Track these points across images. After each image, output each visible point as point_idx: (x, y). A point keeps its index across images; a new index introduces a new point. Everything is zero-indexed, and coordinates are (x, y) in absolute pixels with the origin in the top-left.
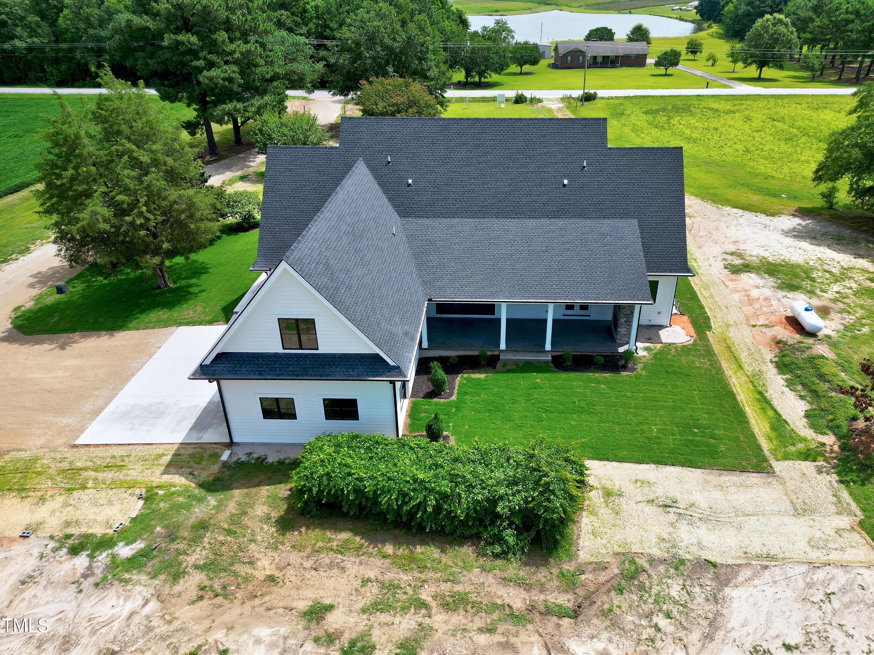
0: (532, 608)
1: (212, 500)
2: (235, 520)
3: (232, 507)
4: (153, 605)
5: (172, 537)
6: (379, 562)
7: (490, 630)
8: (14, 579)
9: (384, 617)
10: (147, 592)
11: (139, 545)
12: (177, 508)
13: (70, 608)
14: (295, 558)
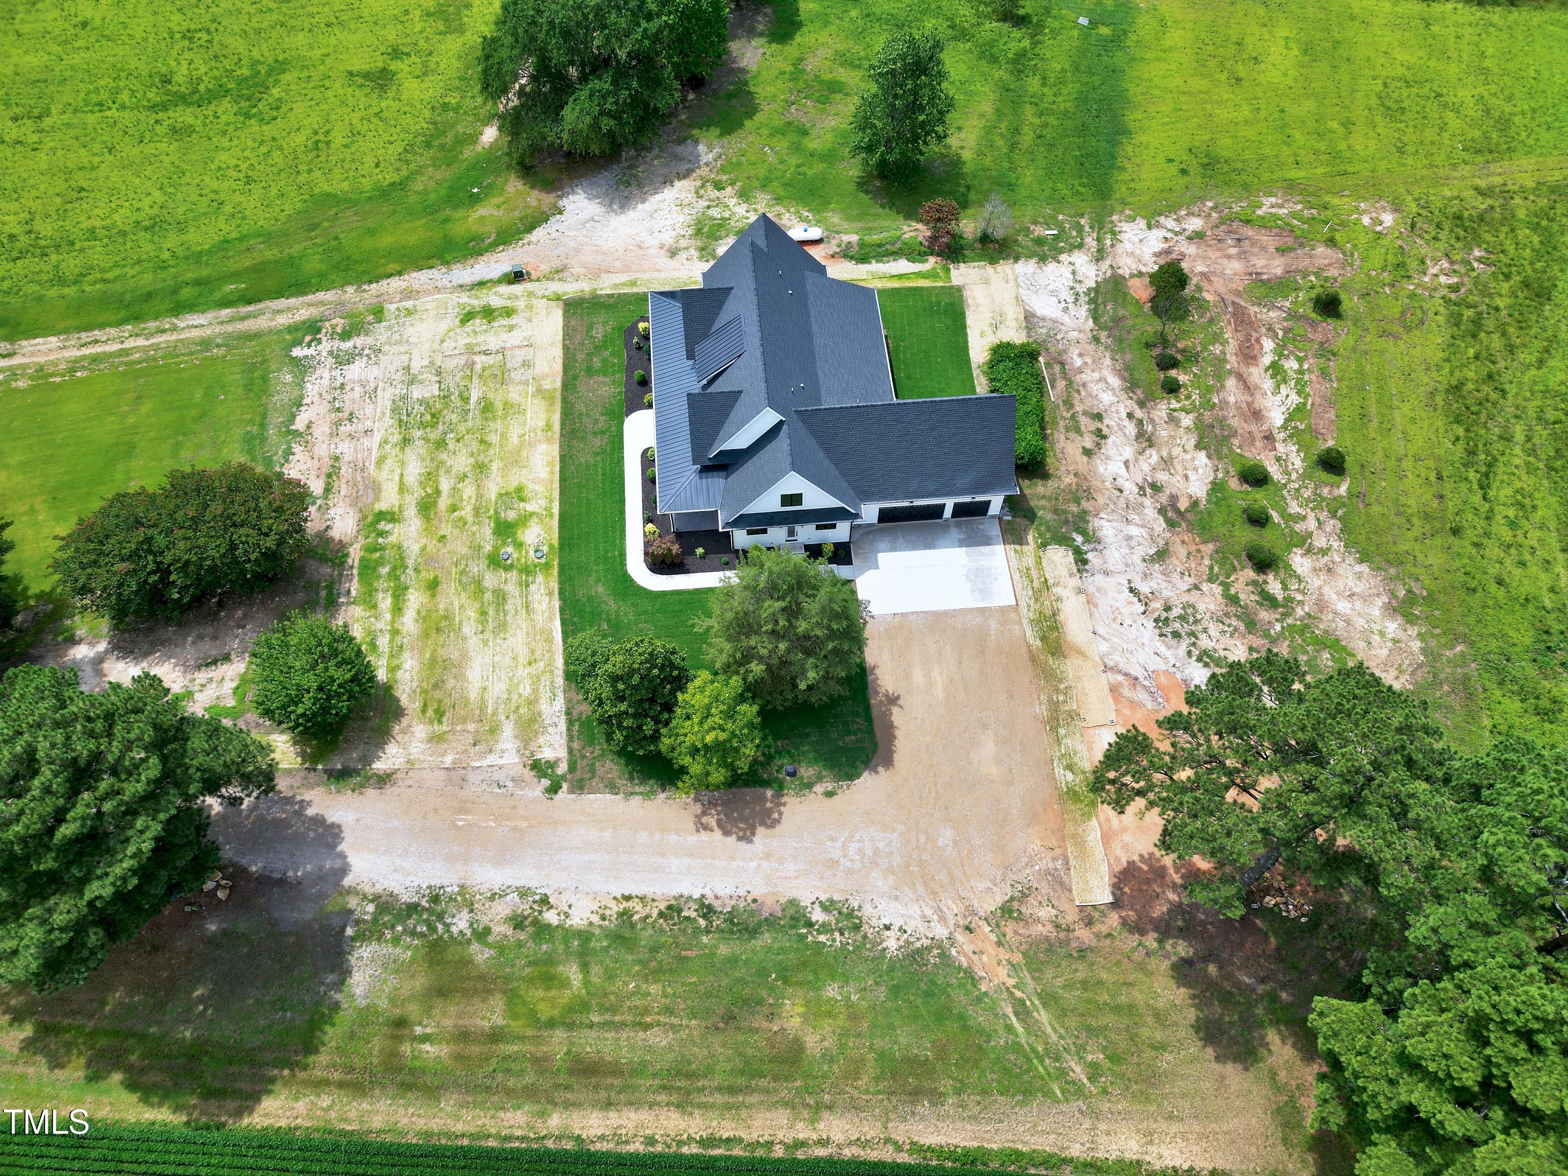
0: (1065, 378)
1: (1040, 513)
2: (1049, 499)
3: (1043, 502)
4: (1102, 515)
5: (1066, 522)
6: (1056, 435)
7: (1078, 392)
8: (1108, 579)
9: (1083, 428)
10: (1096, 521)
11: (1075, 535)
12: (1048, 529)
13: (1113, 547)
14: (1063, 468)
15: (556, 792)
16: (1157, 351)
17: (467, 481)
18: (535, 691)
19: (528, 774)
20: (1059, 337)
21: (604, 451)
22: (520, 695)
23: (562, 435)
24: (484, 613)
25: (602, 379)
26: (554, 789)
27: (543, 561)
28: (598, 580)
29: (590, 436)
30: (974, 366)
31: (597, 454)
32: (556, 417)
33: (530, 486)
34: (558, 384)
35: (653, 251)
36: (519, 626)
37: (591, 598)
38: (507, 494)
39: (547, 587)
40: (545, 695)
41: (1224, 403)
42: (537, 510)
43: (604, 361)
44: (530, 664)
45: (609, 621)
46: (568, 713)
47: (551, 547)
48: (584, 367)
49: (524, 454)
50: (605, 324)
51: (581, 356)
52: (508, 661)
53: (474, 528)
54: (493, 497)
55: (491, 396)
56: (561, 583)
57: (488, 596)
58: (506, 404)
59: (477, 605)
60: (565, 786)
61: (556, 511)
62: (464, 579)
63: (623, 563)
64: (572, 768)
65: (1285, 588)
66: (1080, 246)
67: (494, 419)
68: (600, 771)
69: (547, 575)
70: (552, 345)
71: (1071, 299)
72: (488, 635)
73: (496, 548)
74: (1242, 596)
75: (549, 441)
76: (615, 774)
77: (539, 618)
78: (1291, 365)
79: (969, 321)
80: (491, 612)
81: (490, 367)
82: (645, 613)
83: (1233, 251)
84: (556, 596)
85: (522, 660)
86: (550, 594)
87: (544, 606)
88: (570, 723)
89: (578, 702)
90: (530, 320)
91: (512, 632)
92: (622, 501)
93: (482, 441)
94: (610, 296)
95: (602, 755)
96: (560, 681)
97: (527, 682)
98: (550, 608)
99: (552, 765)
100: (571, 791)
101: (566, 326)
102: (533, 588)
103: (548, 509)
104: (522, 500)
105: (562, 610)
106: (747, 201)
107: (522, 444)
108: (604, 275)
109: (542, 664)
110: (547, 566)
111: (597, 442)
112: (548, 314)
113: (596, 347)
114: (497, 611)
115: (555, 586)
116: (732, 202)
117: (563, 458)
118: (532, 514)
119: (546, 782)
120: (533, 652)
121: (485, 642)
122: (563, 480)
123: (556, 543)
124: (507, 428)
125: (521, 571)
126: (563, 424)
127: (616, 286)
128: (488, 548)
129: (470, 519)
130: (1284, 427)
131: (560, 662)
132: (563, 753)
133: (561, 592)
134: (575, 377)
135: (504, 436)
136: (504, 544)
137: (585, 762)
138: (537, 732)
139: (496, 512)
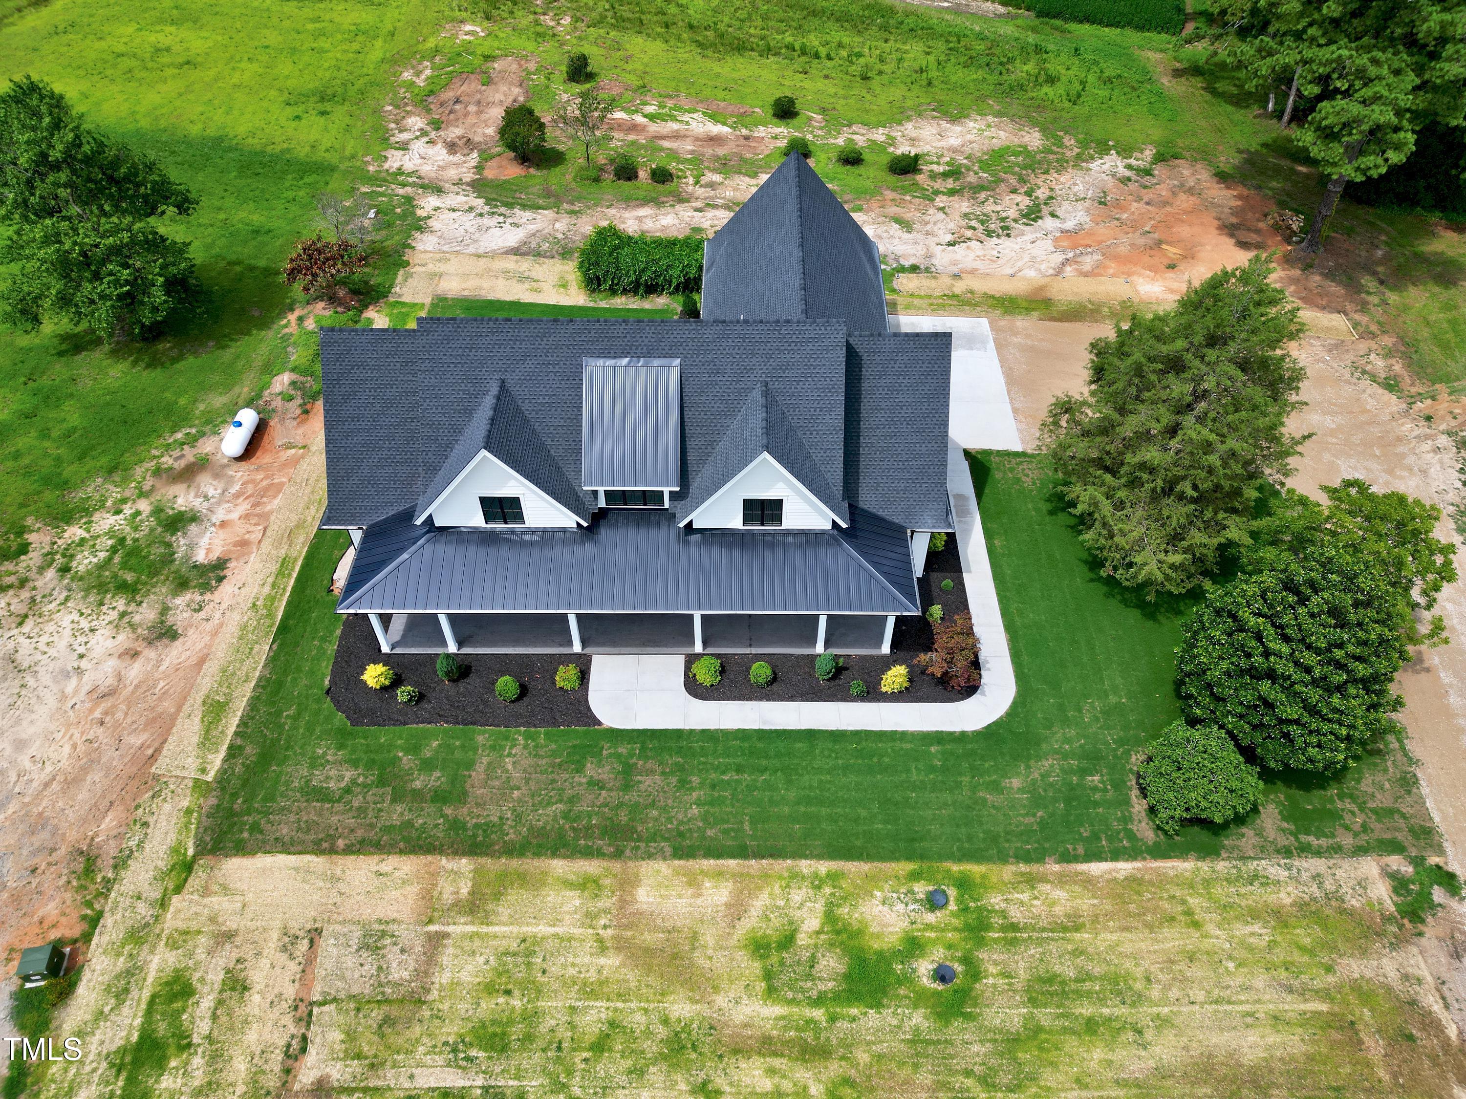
8: (938, 257)
15: (1452, 876)
16: (609, 177)
17: (720, 1082)
18: (1254, 914)
19: (1432, 929)
20: (560, 236)
21: (681, 768)
22: (1272, 944)
23: (618, 854)
24: (1091, 1026)
25: (478, 773)
26: (1449, 880)
27: (952, 892)
28: (995, 787)
29: (632, 797)
30: (592, 304)
31: (683, 783)
32: (559, 866)
33: (750, 922)
34: (465, 864)
35: (135, 671)
36: (1112, 948)
37: (1037, 801)
38: (768, 975)
39: (1015, 886)
40: (1255, 894)
41: (692, 152)
42: (820, 906)
43: (427, 766)
44: (1196, 925)
45: (1083, 772)
46: (1287, 852)
47: (915, 876)
48: (430, 808)
49: (650, 938)
50: (315, 763)
51: (397, 814)
52: (1196, 971)
53: (863, 1057)
54: (778, 1010)
55: (450, 1032)
56: (1003, 858)
57: (1045, 1016)
58: (490, 989)
59: (1071, 1043)
60: (1434, 860)
61: (823, 867)
62: (1005, 1079)
63: (962, 737)
64: (1396, 847)
65: (938, 163)
66: (409, 200)
67: (532, 1017)
68: (1383, 800)
69: (985, 885)
70: (335, 879)
71: (501, 219)
72: (1144, 1014)
73: (920, 998)
74: (950, 186)
75: (627, 884)
76: (1379, 777)
77: (1086, 904)
78: (650, 109)
79: (508, 298)
80: (1086, 1010)
81: (351, 1036)
82: (1061, 708)
83: (472, 108)
84: (1035, 868)
85: (1191, 940)
86: (1031, 881)
87: (1060, 894)
88: (1305, 850)
89: (1259, 834)
90: (229, 936)
91: (1129, 964)
92: (811, 735)
93: (600, 1046)
94: (233, 752)
95: (1351, 796)
96: (1222, 866)
97: (1241, 930)
98: (1062, 880)
99: (1399, 884)
100: (1440, 851)
101: (286, 847)
102: (1016, 914)
103: (817, 882)
104: (788, 941)
105: (1066, 858)
106: (87, 512)
107: (621, 945)
108: (158, 768)
109: (1192, 901)
110: (964, 884)
111: (647, 783)
112: (226, 890)
113: (382, 782)
114: (1079, 994)
115: (1009, 871)
116: (75, 532)
117: (683, 852)
118: (830, 916)
119: (1438, 894)
120: (1173, 919)
121: (1162, 1023)
122: (742, 852)
123: (905, 867)
124: (567, 983)
125: (981, 942)
126: (589, 853)
127: (207, 742)
128: (919, 1019)
129: (834, 1069)
130: (734, 128)
131: (1184, 866)
132: (1369, 867)
133: (1027, 858)
134: (456, 825)
135: (590, 991)
136: (907, 979)
137: (1374, 824)
138: (1342, 911)
139: (819, 1001)
